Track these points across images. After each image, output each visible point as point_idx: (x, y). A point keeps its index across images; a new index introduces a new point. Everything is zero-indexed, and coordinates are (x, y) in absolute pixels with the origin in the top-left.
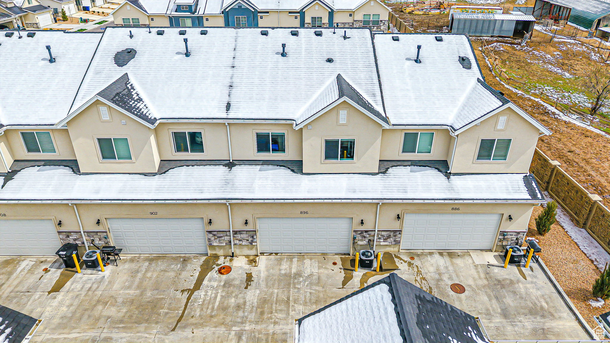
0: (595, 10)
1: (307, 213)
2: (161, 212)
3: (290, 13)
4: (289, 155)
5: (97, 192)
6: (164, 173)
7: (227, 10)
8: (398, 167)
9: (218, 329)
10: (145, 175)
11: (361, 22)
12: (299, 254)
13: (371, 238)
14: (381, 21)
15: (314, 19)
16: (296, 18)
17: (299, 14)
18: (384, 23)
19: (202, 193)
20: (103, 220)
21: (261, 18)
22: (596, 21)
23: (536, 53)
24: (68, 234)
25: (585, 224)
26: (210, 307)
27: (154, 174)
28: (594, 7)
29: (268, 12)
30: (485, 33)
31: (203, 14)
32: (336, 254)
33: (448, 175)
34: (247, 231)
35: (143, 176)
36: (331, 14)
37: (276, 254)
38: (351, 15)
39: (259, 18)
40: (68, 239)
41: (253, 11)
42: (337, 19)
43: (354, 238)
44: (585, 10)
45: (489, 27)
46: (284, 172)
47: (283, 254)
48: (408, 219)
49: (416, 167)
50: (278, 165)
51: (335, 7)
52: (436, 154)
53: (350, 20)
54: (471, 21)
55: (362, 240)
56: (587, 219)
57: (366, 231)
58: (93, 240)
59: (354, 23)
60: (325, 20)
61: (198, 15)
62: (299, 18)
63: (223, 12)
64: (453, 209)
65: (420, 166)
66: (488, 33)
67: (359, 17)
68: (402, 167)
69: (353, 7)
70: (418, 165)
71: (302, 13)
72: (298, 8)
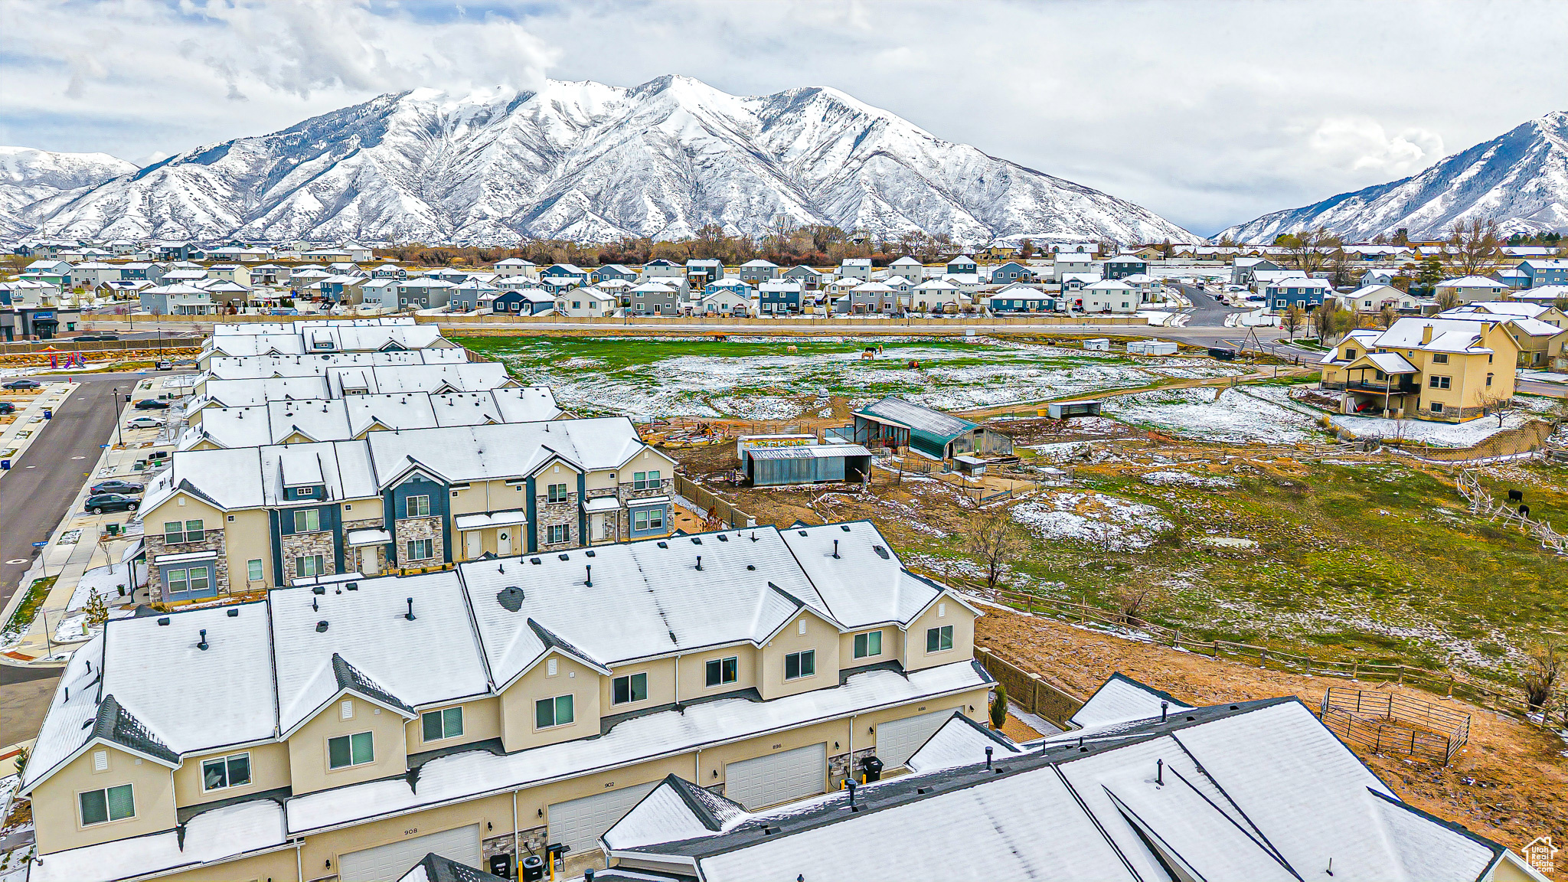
0: (941, 428)
1: (779, 746)
2: (619, 781)
3: (508, 481)
4: (742, 682)
6: (609, 732)
7: (391, 489)
8: (856, 675)
10: (586, 740)
11: (632, 486)
13: (847, 764)
14: (663, 480)
15: (552, 488)
16: (519, 488)
17: (525, 483)
18: (668, 483)
19: (666, 744)
20: (546, 809)
21: (455, 494)
22: (947, 445)
23: (887, 503)
24: (494, 841)
25: (1033, 708)
27: (597, 737)
28: (937, 423)
29: (467, 485)
30: (804, 478)
31: (344, 499)
33: (905, 674)
34: (714, 786)
36: (581, 478)
38: (612, 476)
39: (451, 495)
40: (495, 849)
41: (443, 484)
42: (592, 484)
43: (830, 768)
44: (927, 429)
45: (808, 468)
46: (741, 704)
48: (880, 731)
49: (873, 671)
50: (732, 698)
51: (587, 466)
52: (886, 656)
53: (612, 484)
54: (781, 461)
55: (838, 769)
56: (1034, 702)
57: (841, 756)
58: (526, 844)
59: (620, 487)
60: (572, 488)
61: (334, 503)
62: (524, 489)
63: (381, 495)
64: (920, 708)
66: (808, 477)
67: (627, 477)
68: (859, 675)
69: (616, 463)
71: (530, 481)
72: (523, 471)
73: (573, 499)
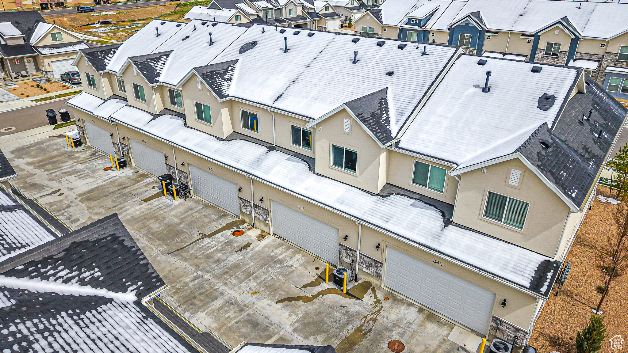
1: (303, 209)
2: (215, 169)
3: (523, 35)
5: (185, 141)
6: (228, 141)
7: (453, 27)
8: (403, 197)
9: (191, 267)
10: (217, 139)
11: (616, 56)
12: (300, 248)
13: (354, 259)
15: (550, 45)
16: (529, 41)
17: (533, 38)
19: (237, 162)
20: (186, 164)
21: (489, 38)
24: (170, 167)
26: (203, 252)
27: (222, 140)
29: (497, 33)
31: (431, 29)
32: (328, 262)
33: (448, 222)
34: (262, 208)
35: (215, 139)
36: (575, 41)
37: (284, 239)
38: (603, 45)
39: (486, 37)
40: (170, 171)
41: (481, 29)
42: (582, 48)
43: (340, 252)
46: (303, 166)
47: (288, 242)
49: (421, 203)
50: (303, 160)
51: (583, 34)
52: (448, 196)
55: (346, 257)
57: (350, 250)
58: (181, 177)
59: (605, 55)
60: (565, 48)
61: (425, 30)
62: (532, 42)
63: (449, 29)
64: (434, 261)
65: (426, 203)
67: (614, 48)
68: (407, 198)
69: (608, 36)
70: (425, 202)
71: (536, 37)
72: (533, 30)
73: (562, 56)
